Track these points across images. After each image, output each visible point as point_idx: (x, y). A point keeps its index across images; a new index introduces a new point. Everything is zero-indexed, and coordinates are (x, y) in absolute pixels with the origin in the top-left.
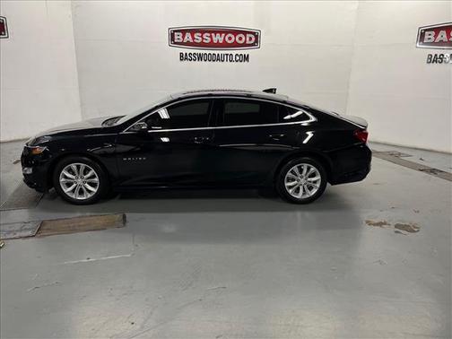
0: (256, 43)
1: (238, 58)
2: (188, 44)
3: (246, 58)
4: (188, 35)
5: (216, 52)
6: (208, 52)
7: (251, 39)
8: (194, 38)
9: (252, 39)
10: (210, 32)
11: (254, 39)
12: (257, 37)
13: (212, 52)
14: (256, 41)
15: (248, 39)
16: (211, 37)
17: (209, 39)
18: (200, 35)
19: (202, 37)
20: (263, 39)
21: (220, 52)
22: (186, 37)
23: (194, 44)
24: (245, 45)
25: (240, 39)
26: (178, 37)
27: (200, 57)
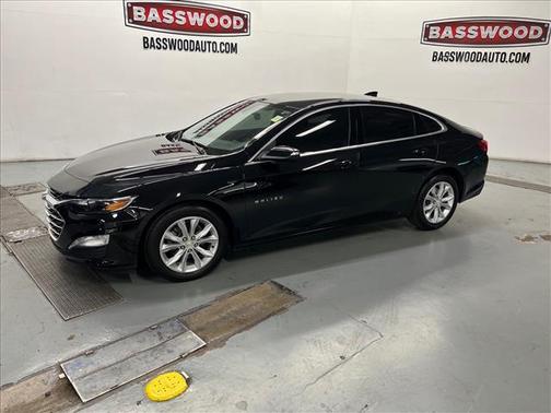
0: (245, 29)
1: (223, 48)
2: (154, 24)
3: (234, 48)
4: (153, 11)
5: (195, 39)
6: (183, 38)
7: (238, 22)
8: (162, 17)
9: (240, 23)
10: (185, 9)
11: (242, 23)
12: (246, 21)
13: (189, 38)
14: (246, 26)
15: (235, 22)
16: (186, 16)
17: (184, 19)
18: (171, 12)
19: (173, 15)
20: (253, 23)
21: (200, 39)
22: (151, 15)
23: (162, 26)
24: (231, 30)
25: (226, 22)
26: (139, 13)
27: (173, 45)
